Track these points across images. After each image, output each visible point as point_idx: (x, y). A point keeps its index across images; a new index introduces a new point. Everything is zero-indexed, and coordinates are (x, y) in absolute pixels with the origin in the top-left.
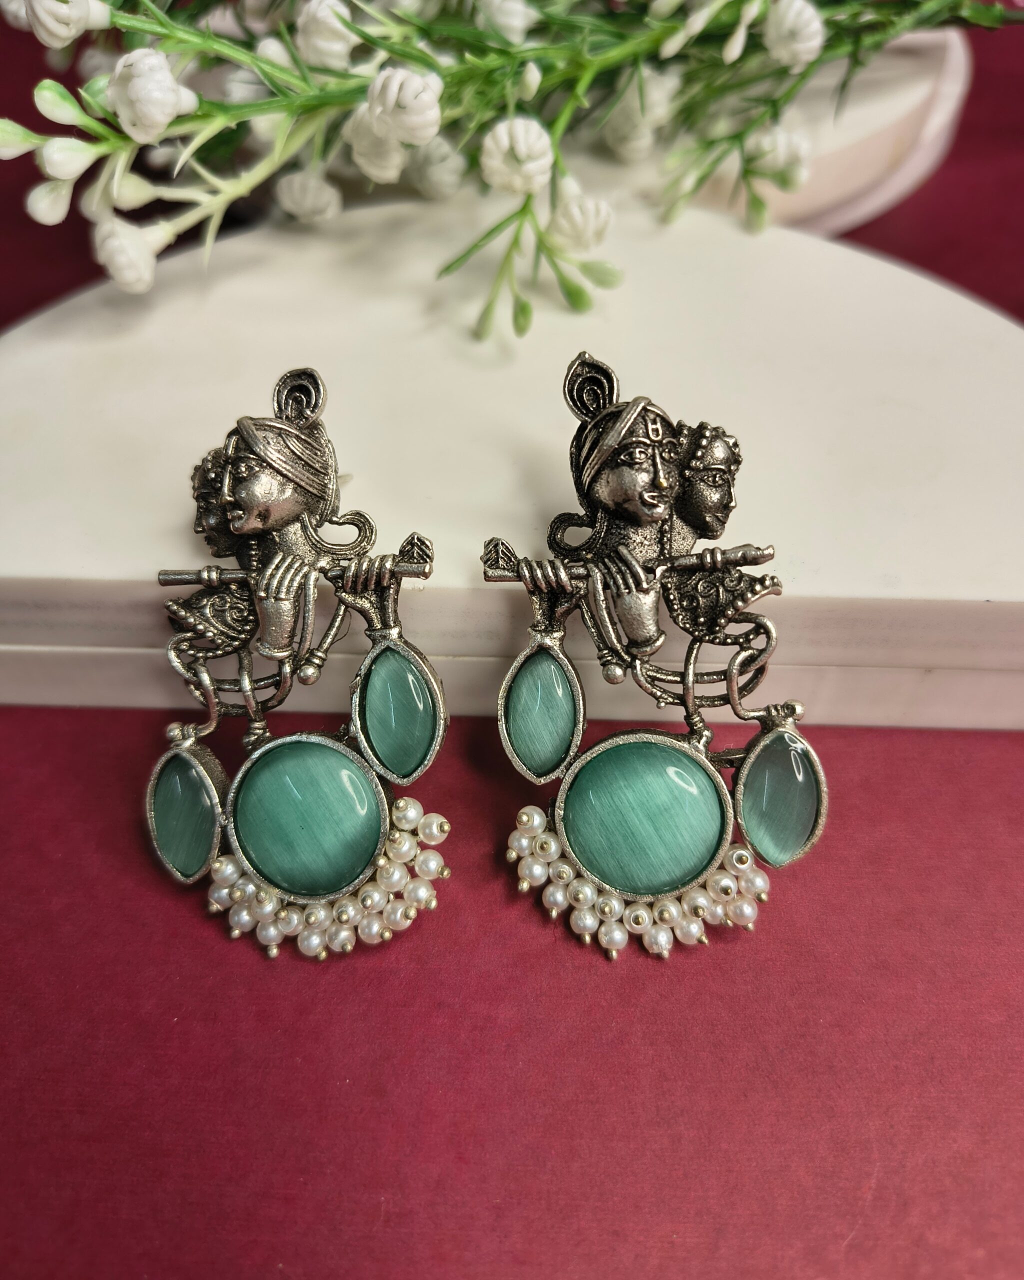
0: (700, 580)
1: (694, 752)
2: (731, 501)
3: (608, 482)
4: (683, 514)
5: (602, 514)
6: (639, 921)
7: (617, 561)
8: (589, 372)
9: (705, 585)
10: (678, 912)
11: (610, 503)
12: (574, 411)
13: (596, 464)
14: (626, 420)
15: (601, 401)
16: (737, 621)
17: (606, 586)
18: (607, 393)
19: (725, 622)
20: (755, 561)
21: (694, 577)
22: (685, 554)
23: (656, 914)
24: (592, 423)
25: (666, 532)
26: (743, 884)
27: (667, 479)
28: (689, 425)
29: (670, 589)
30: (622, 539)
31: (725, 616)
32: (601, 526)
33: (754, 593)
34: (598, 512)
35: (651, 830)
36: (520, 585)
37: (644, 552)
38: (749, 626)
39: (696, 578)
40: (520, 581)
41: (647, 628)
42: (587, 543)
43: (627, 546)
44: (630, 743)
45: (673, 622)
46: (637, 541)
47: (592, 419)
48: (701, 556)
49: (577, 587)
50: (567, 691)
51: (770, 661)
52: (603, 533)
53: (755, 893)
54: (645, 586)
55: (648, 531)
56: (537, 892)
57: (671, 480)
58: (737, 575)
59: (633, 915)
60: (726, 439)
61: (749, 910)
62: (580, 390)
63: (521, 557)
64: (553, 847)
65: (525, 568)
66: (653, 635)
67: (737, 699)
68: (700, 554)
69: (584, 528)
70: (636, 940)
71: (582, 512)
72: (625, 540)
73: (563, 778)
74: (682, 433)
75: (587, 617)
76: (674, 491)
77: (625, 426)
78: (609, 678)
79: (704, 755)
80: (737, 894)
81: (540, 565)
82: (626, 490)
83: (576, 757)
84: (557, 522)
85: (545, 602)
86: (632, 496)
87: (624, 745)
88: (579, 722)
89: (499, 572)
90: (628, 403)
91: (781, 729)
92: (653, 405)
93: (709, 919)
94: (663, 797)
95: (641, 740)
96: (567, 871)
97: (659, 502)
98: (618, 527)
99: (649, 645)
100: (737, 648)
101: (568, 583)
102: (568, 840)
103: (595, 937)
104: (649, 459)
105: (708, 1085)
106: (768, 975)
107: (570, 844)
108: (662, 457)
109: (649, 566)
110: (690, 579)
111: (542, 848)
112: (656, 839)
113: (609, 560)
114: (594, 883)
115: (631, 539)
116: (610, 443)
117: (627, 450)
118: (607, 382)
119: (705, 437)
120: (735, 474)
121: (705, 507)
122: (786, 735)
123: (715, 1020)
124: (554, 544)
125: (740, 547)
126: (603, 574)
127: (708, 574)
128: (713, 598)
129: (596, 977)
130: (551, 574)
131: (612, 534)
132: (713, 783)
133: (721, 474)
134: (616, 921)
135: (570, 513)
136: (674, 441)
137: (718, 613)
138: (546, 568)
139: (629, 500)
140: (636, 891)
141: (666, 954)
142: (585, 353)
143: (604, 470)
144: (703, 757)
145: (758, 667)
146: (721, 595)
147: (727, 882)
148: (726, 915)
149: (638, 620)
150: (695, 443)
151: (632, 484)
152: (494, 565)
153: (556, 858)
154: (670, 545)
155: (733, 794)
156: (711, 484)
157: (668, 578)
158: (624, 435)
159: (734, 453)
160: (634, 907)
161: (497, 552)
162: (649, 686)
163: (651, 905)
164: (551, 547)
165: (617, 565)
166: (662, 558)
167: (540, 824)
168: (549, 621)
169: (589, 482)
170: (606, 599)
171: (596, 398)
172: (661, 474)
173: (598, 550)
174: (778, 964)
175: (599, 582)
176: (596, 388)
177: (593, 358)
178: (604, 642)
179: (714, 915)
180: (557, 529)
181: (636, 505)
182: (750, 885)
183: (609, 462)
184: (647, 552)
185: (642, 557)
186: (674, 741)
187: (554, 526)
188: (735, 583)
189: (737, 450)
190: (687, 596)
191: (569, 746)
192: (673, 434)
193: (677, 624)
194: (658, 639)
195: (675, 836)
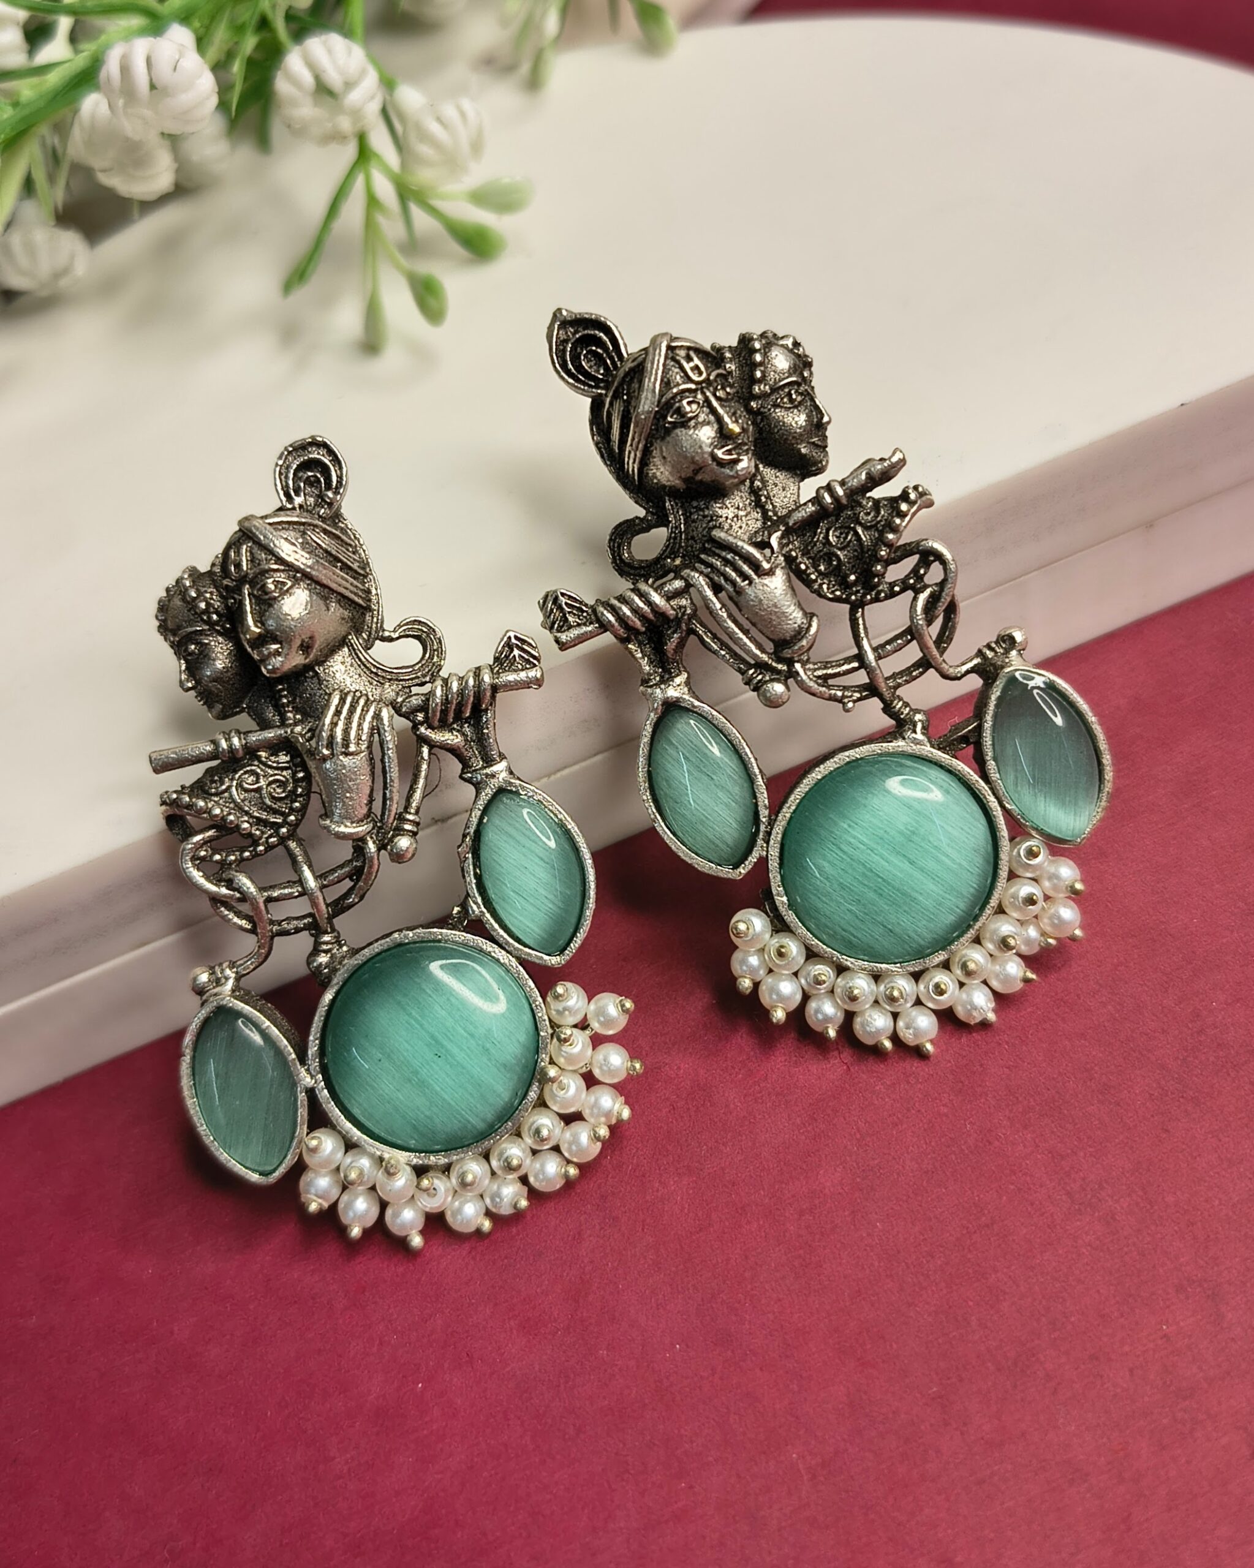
0: (828, 531)
1: (914, 747)
2: (822, 416)
3: (664, 458)
4: (770, 459)
5: (670, 501)
6: (942, 989)
7: (717, 551)
8: (576, 332)
9: (837, 534)
10: (983, 956)
11: (677, 482)
12: (580, 388)
13: (639, 443)
14: (654, 372)
15: (608, 361)
16: (896, 561)
17: (717, 589)
18: (611, 348)
19: (882, 567)
20: (886, 476)
21: (819, 530)
22: (794, 507)
23: (958, 972)
24: (611, 394)
25: (760, 490)
26: (1047, 884)
27: (736, 421)
28: (727, 345)
29: (797, 557)
30: (709, 521)
31: (879, 560)
32: (675, 517)
33: (902, 515)
34: (665, 502)
35: (906, 866)
36: (607, 638)
37: (744, 526)
38: (912, 561)
39: (822, 529)
40: (605, 631)
41: (791, 617)
42: (667, 547)
43: (721, 527)
44: (831, 773)
45: (818, 598)
46: (730, 517)
47: (607, 388)
48: (817, 500)
49: (680, 607)
50: (723, 744)
51: (956, 592)
52: (682, 526)
53: (1067, 888)
54: (766, 566)
55: (738, 498)
56: (798, 1015)
57: (740, 421)
58: (870, 503)
59: (931, 987)
60: (781, 342)
61: (1068, 913)
62: (576, 358)
63: (591, 602)
64: (794, 948)
65: (605, 612)
66: (803, 623)
67: (938, 656)
68: (814, 498)
69: (654, 531)
70: (947, 1017)
71: (641, 512)
72: (714, 522)
73: (767, 856)
74: (725, 358)
75: (708, 640)
76: (750, 434)
77: (656, 379)
78: (771, 702)
79: (928, 745)
80: (1045, 901)
81: (622, 599)
82: (693, 458)
83: (771, 823)
84: (616, 538)
85: (645, 645)
86: (704, 462)
87: (823, 778)
88: (756, 775)
89: (574, 633)
90: (646, 350)
91: (1007, 670)
92: (677, 339)
93: (1024, 949)
94: (903, 820)
95: (842, 763)
96: (823, 970)
97: (739, 454)
98: (698, 509)
99: (803, 637)
100: (910, 594)
101: (668, 606)
102: (808, 930)
103: (895, 1038)
104: (703, 407)
105: (1117, 1140)
106: (1126, 983)
107: (811, 933)
108: (718, 399)
109: (759, 540)
110: (815, 535)
111: (781, 955)
112: (917, 874)
113: (707, 554)
114: (864, 970)
115: (721, 517)
116: (646, 408)
117: (672, 407)
118: (606, 334)
119: (756, 351)
120: (811, 381)
121: (794, 437)
122: (1017, 674)
123: (1087, 1063)
124: (625, 568)
125: (859, 467)
126: (707, 576)
127: (833, 518)
128: (854, 545)
129: (919, 1086)
130: (641, 605)
131: (694, 521)
132: (955, 775)
133: (796, 387)
134: (913, 1006)
135: (627, 520)
136: (721, 371)
137: (868, 560)
138: (633, 600)
139: (701, 468)
140: (921, 954)
141: (991, 1016)
142: (559, 310)
143: (652, 445)
144: (929, 748)
145: (946, 604)
146: (863, 536)
147: (1026, 889)
148: (1043, 934)
149: (776, 612)
150: (746, 363)
151: (697, 447)
152: (565, 626)
153: (802, 961)
154: (772, 504)
155: (985, 777)
156: (789, 406)
157: (788, 545)
158: (660, 390)
159: (798, 356)
160: (926, 977)
161: (560, 608)
162: (824, 689)
163: (946, 965)
164: (622, 573)
165: (719, 556)
166: (769, 523)
167: (764, 926)
168: (661, 667)
169: (639, 470)
170: (723, 605)
171: (600, 360)
172: (727, 419)
173: (685, 550)
174: (1132, 964)
175: (706, 587)
176: (594, 348)
177: (572, 313)
178: (743, 661)
179: (1028, 941)
180: (619, 547)
181: (712, 470)
182: (1055, 881)
183: (654, 432)
184: (747, 524)
185: (745, 534)
186: (884, 745)
187: (614, 546)
188: (872, 514)
189: (801, 349)
190: (821, 557)
191: (756, 814)
192: (716, 365)
193: (825, 597)
194: (810, 625)
195: (938, 861)
